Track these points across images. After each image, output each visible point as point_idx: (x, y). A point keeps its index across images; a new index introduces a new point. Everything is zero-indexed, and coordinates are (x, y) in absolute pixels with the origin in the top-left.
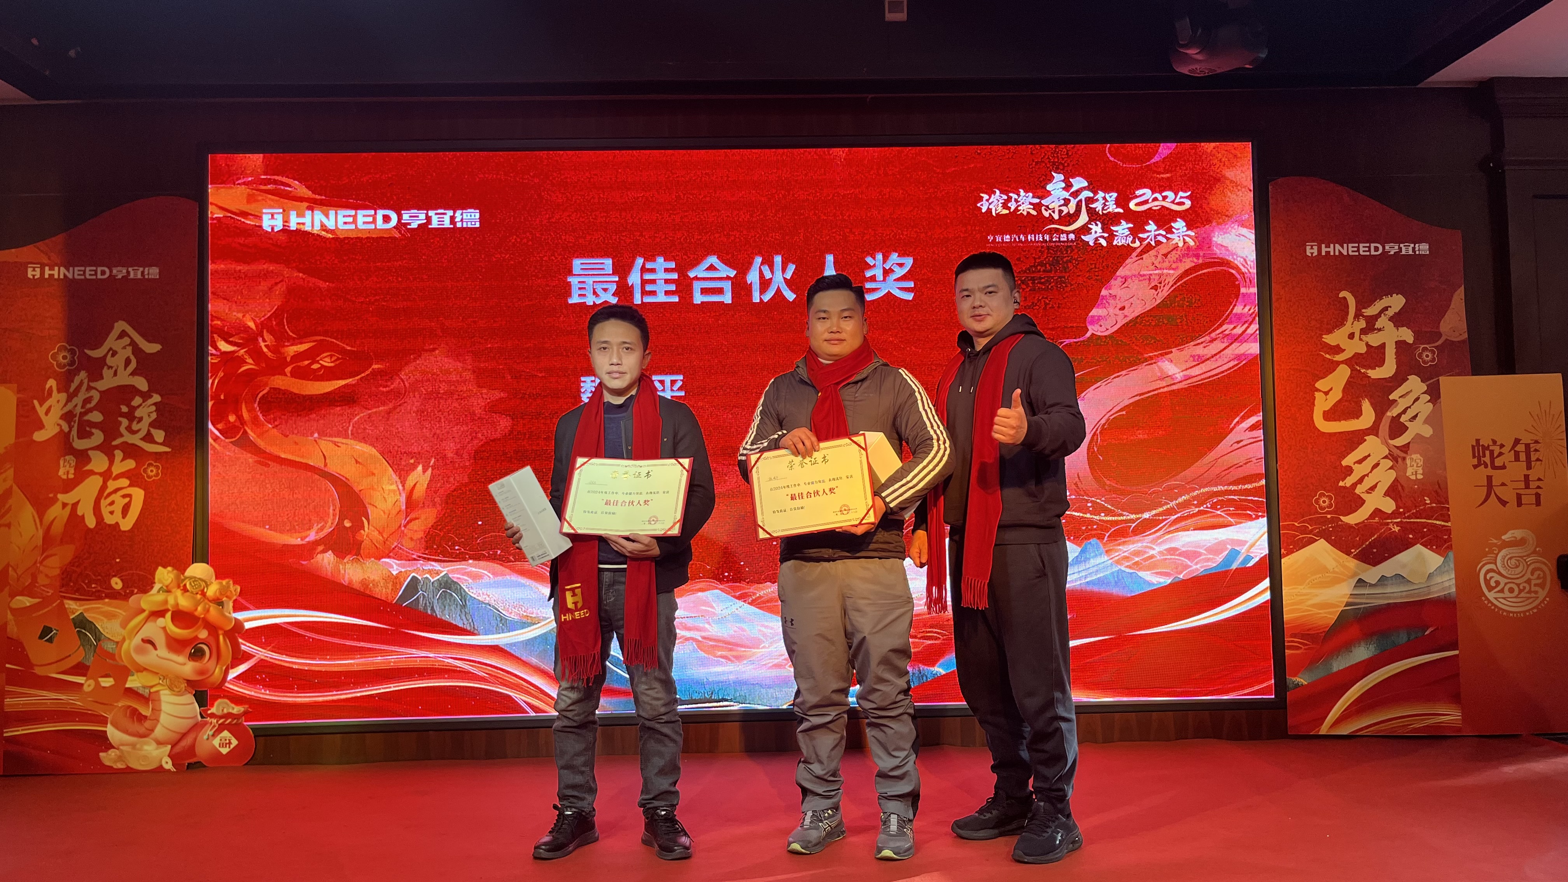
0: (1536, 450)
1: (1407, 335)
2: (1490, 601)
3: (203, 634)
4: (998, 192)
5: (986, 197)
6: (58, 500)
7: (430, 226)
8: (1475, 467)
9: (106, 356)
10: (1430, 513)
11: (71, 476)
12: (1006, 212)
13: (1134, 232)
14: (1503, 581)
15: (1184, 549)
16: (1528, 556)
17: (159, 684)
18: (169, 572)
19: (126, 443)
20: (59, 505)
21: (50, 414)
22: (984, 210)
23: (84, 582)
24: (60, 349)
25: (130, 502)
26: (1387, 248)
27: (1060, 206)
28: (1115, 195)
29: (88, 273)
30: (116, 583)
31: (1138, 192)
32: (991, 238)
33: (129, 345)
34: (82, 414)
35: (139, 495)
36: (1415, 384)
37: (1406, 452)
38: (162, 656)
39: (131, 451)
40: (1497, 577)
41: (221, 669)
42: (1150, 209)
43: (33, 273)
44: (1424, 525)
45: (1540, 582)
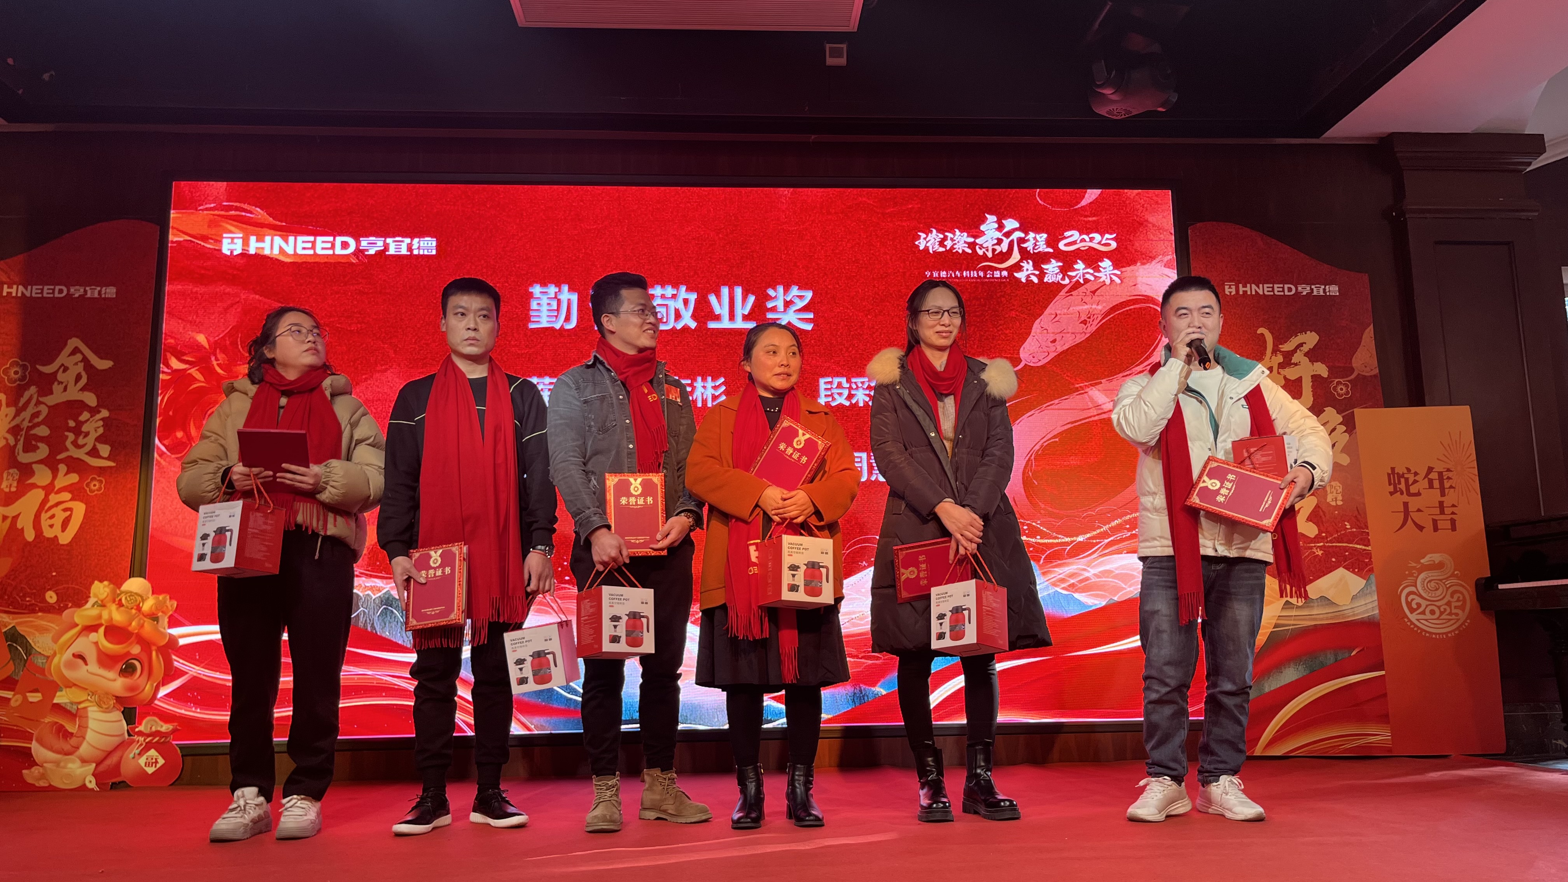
0: (1449, 478)
1: (1322, 370)
2: (1412, 623)
3: (136, 650)
4: (934, 231)
5: (923, 235)
7: (387, 253)
8: (1391, 494)
9: (57, 371)
10: (1350, 538)
11: (13, 489)
12: (942, 249)
13: (1064, 270)
14: (1424, 603)
15: (1117, 572)
16: (1447, 579)
17: (88, 700)
18: (105, 586)
19: (71, 457)
22: (922, 248)
23: (18, 595)
24: (12, 365)
25: (70, 516)
26: (1300, 289)
27: (993, 245)
28: (1045, 236)
29: (45, 291)
30: (51, 597)
31: (1067, 234)
32: (928, 274)
33: (81, 361)
34: (29, 428)
35: (79, 509)
36: (1331, 415)
38: (93, 671)
39: (74, 465)
40: (1418, 600)
41: (152, 685)
42: (1078, 249)
44: (1346, 549)
45: (1459, 604)
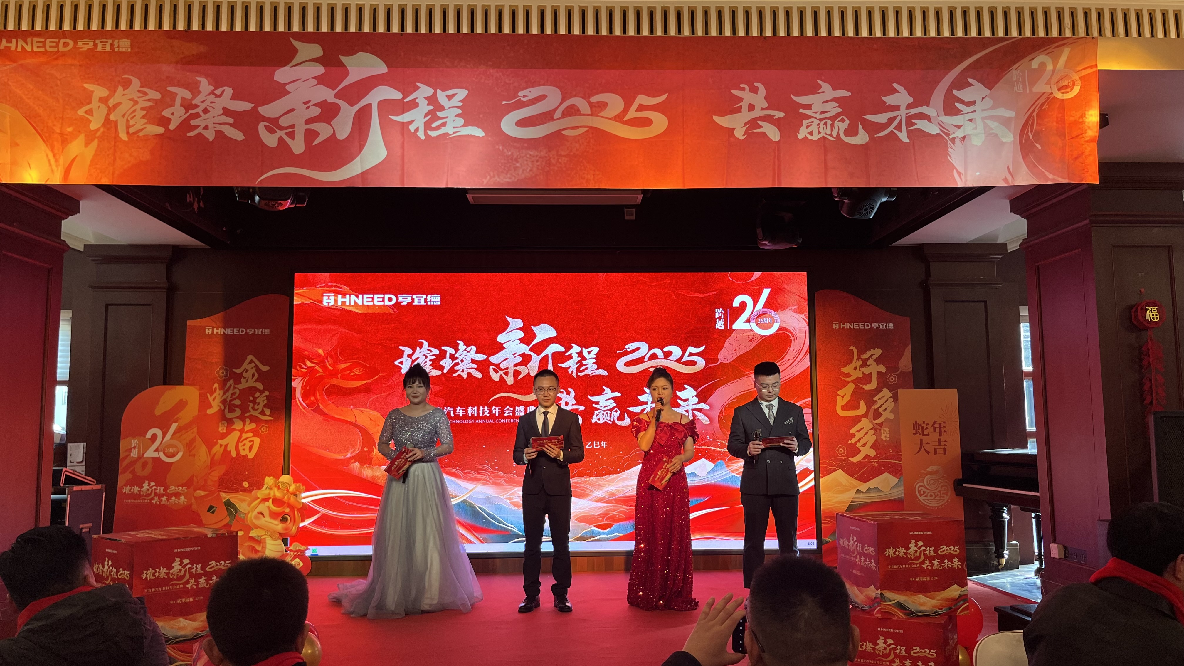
0: (944, 427)
1: (883, 369)
2: (920, 501)
3: (287, 510)
6: (218, 443)
8: (914, 434)
9: (242, 372)
10: (892, 457)
11: (225, 431)
14: (927, 491)
16: (940, 479)
17: (266, 534)
18: (271, 479)
19: (252, 415)
20: (218, 445)
21: (216, 400)
23: (230, 484)
24: (220, 369)
25: (253, 444)
26: (873, 325)
29: (235, 331)
30: (246, 485)
33: (254, 367)
34: (231, 401)
35: (257, 441)
36: (886, 393)
37: (881, 427)
38: (267, 521)
39: (254, 419)
40: (924, 489)
41: (296, 527)
43: (208, 331)
44: (889, 463)
45: (945, 492)
